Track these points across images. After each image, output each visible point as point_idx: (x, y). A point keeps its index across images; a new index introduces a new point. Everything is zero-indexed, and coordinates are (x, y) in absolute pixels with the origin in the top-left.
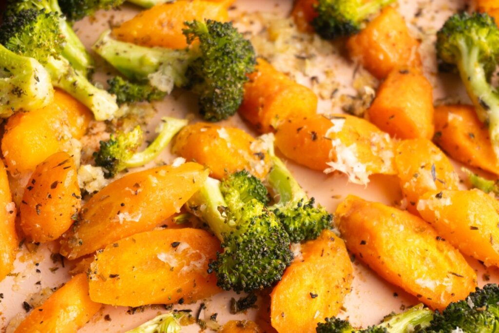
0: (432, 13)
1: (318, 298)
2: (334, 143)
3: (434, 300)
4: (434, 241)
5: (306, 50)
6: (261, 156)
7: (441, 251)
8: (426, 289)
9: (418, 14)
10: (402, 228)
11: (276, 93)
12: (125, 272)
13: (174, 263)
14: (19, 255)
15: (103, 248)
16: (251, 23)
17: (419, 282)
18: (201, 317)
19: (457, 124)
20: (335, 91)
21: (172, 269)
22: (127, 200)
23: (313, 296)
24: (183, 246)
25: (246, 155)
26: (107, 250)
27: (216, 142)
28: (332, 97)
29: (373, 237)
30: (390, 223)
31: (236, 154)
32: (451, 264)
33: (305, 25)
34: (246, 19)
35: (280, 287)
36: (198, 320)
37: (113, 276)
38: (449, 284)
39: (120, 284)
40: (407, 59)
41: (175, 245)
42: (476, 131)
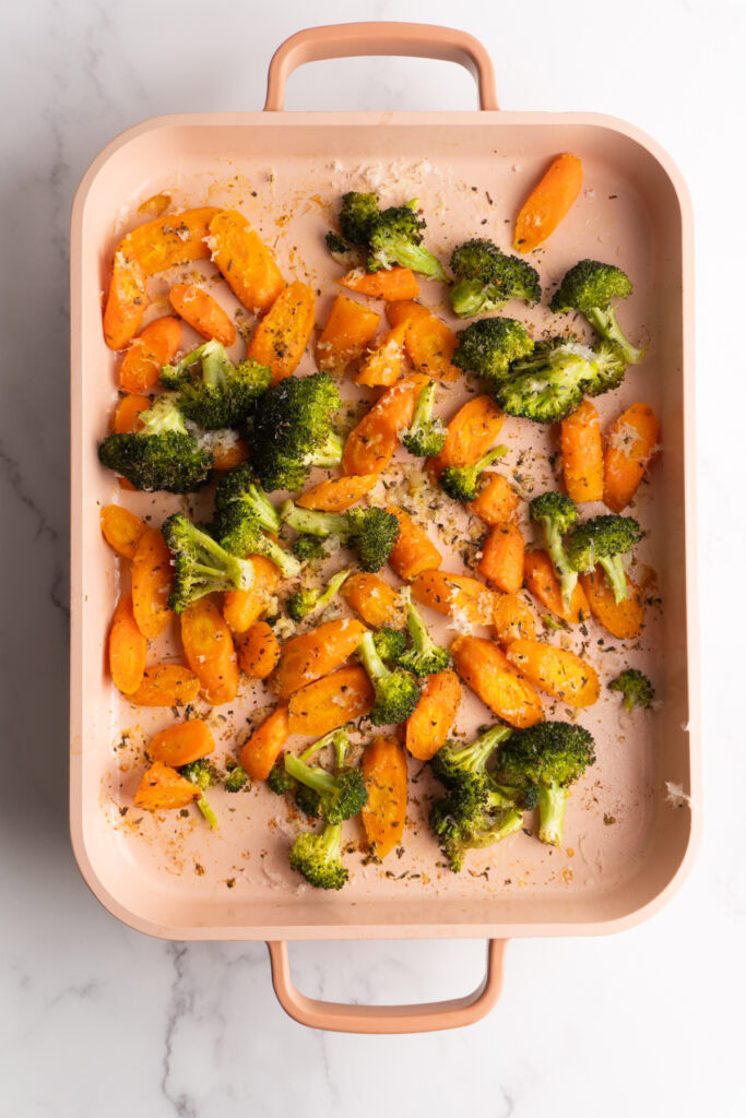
0: (530, 461)
1: (437, 726)
2: (452, 606)
3: (513, 723)
4: (516, 678)
5: (435, 500)
6: (401, 609)
7: (520, 685)
8: (509, 716)
9: (519, 463)
10: (495, 670)
11: (412, 561)
12: (311, 710)
13: (343, 704)
14: (241, 680)
15: (296, 692)
16: (396, 474)
17: (503, 711)
18: (362, 727)
19: (539, 580)
20: (456, 537)
21: (342, 708)
22: (310, 660)
23: (434, 724)
24: (350, 691)
25: (391, 610)
26: (299, 693)
27: (371, 600)
28: (453, 543)
29: (475, 677)
30: (488, 666)
31: (384, 609)
32: (526, 694)
33: (435, 481)
34: (392, 471)
35: (413, 719)
36: (359, 729)
37: (304, 714)
38: (523, 710)
39: (309, 719)
40: (508, 517)
41: (344, 689)
42: (551, 584)
